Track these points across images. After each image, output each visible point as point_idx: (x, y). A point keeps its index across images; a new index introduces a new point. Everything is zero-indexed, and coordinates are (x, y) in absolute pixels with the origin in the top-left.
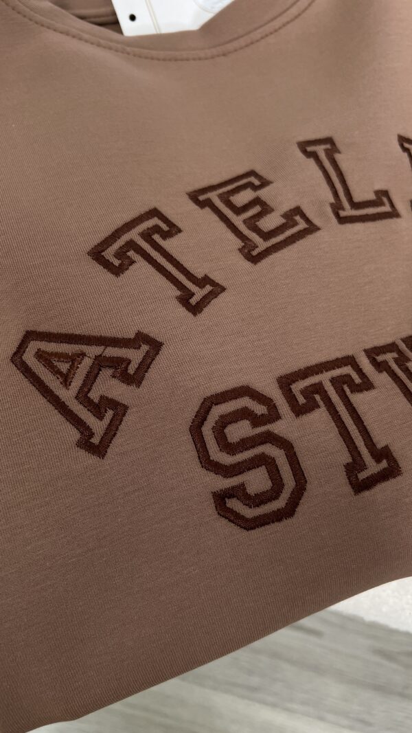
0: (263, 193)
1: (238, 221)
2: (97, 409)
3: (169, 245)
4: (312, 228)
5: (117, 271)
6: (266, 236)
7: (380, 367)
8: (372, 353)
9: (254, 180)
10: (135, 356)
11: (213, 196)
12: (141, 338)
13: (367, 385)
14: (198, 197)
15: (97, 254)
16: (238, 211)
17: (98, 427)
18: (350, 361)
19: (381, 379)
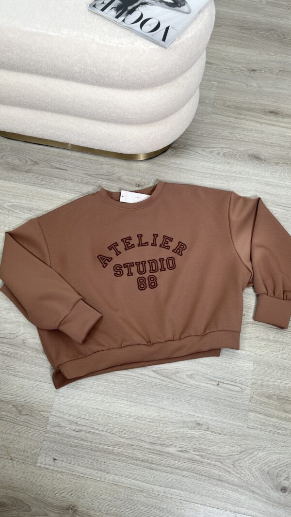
0: (130, 241)
1: (126, 244)
2: (105, 264)
3: (117, 247)
4: (134, 247)
5: (110, 250)
6: (128, 247)
7: (136, 264)
8: (136, 263)
9: (130, 238)
10: (110, 259)
11: (124, 240)
12: (111, 258)
13: (133, 266)
14: (122, 240)
15: (108, 248)
16: (127, 243)
17: (105, 265)
18: (133, 263)
19: (135, 266)
